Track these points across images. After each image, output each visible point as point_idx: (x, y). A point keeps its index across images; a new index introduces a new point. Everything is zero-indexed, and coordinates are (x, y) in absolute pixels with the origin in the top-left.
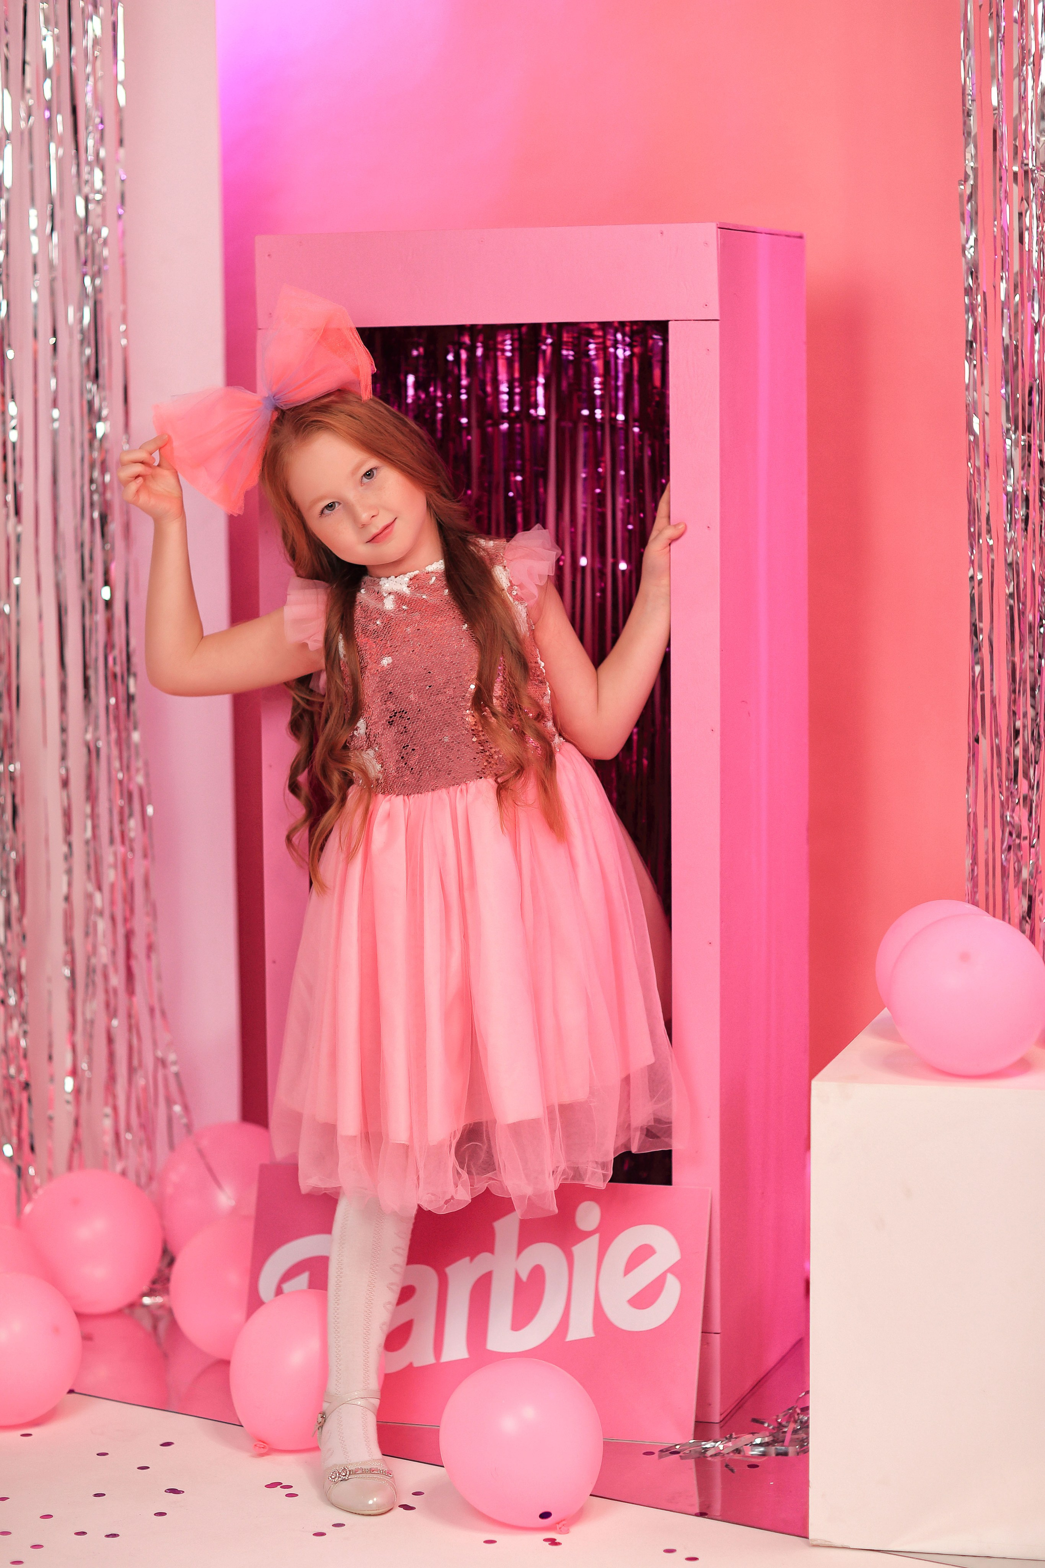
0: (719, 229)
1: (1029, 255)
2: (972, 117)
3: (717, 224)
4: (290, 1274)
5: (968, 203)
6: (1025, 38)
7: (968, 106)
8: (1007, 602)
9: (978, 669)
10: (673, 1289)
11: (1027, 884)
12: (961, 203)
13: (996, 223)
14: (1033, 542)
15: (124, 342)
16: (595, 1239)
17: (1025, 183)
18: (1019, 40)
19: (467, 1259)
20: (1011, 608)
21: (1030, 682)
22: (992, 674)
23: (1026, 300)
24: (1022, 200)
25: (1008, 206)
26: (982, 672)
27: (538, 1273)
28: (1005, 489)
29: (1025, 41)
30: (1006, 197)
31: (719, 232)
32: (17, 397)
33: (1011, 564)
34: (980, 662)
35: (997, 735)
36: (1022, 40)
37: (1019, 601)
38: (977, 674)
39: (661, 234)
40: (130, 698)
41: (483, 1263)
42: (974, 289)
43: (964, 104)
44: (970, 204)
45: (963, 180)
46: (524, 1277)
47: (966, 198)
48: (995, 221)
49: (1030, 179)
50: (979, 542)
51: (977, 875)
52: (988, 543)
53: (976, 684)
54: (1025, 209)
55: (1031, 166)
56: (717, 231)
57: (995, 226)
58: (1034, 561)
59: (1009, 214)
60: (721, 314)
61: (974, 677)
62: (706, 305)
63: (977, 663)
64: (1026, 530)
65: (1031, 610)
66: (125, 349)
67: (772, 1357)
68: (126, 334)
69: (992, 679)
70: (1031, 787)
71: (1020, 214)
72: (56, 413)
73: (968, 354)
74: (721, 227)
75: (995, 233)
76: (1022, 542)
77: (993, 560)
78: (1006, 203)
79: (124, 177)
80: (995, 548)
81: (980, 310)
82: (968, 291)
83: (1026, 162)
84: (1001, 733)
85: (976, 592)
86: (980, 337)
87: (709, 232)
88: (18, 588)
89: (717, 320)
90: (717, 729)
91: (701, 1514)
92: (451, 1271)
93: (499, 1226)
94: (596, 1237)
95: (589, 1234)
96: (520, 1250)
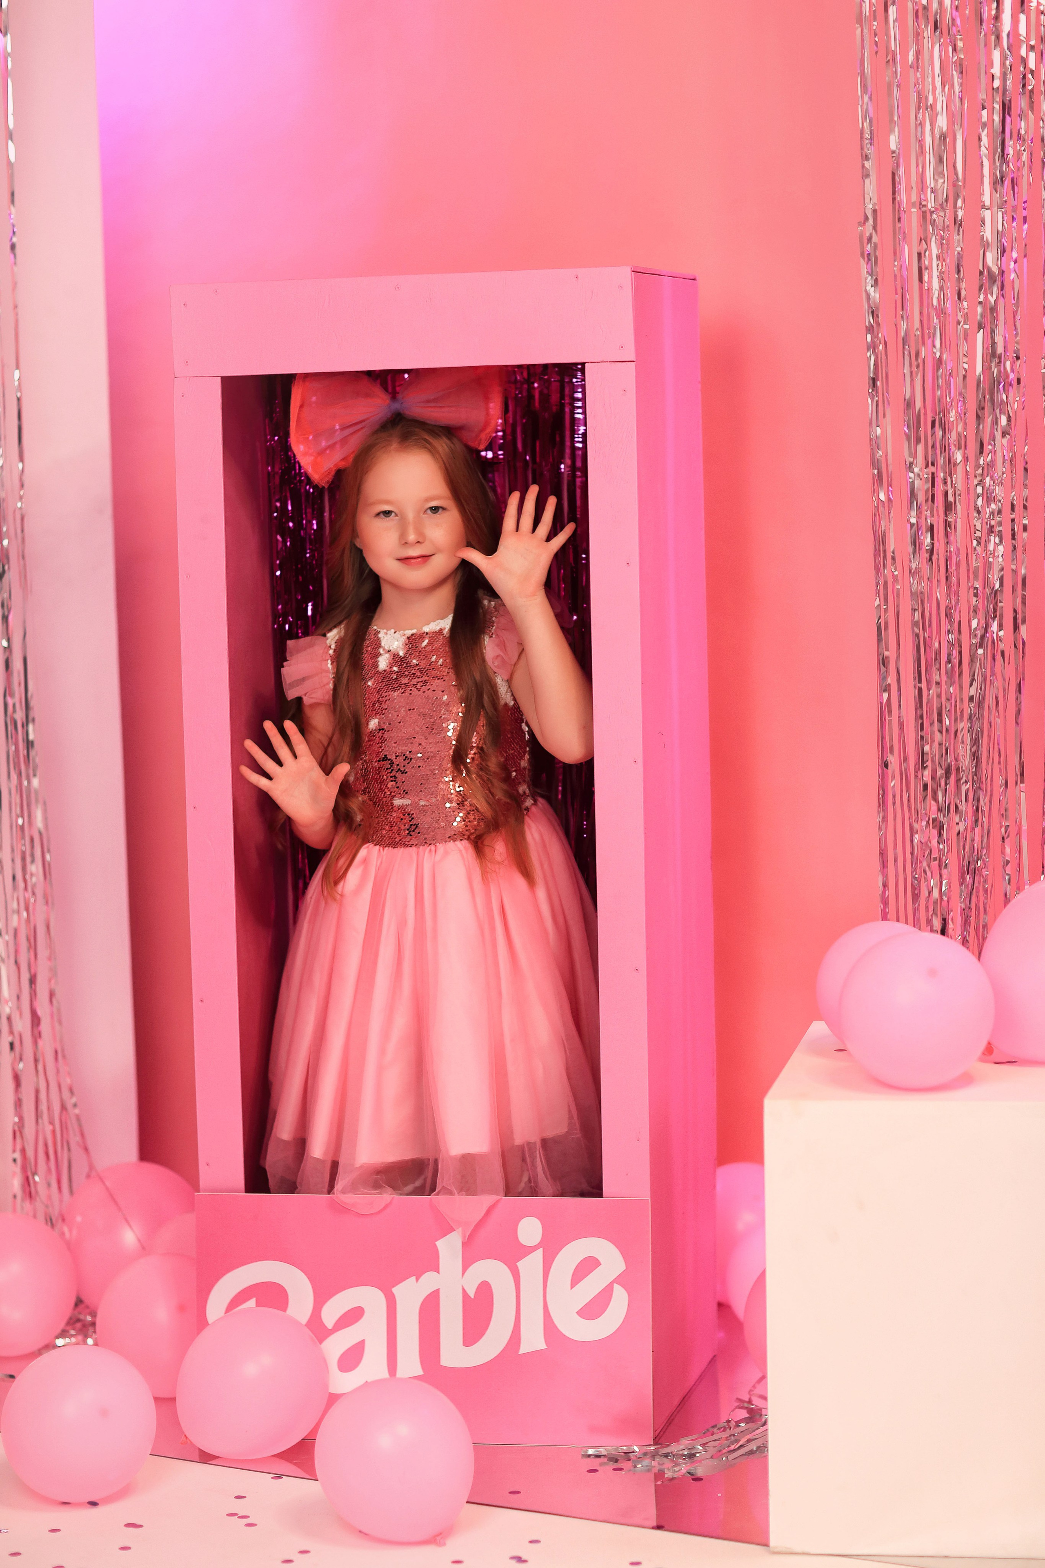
0: (633, 273)
1: (928, 293)
2: (871, 160)
3: (631, 268)
4: (237, 1300)
5: (868, 244)
6: (921, 83)
7: (866, 150)
8: (913, 630)
9: (885, 696)
10: (620, 1299)
11: (937, 903)
12: (861, 242)
13: (896, 263)
14: (938, 572)
16: (539, 1254)
17: (923, 224)
18: (915, 85)
19: (414, 1278)
20: (918, 635)
21: (937, 706)
22: (899, 701)
23: (926, 337)
24: (921, 240)
25: (906, 246)
26: (889, 699)
27: (485, 1289)
28: (908, 521)
29: (921, 86)
30: (904, 238)
31: (633, 275)
33: (916, 593)
34: (887, 689)
35: (905, 760)
36: (918, 86)
37: (924, 629)
38: (885, 701)
39: (576, 279)
40: (29, 744)
41: (429, 1282)
42: (875, 326)
43: (862, 149)
44: (869, 245)
45: (863, 222)
46: (471, 1293)
47: (865, 241)
48: (895, 261)
49: (928, 221)
50: (884, 572)
51: (888, 896)
52: (893, 573)
53: (884, 711)
54: (924, 249)
55: (930, 207)
56: (631, 275)
57: (895, 266)
58: (938, 590)
59: (908, 254)
60: (636, 355)
61: (881, 703)
62: (622, 347)
63: (885, 691)
64: (930, 559)
65: (936, 638)
67: (696, 1371)
69: (900, 706)
70: (940, 810)
71: (919, 255)
73: (870, 391)
74: (635, 270)
75: (896, 272)
76: (926, 570)
77: (898, 590)
78: (904, 243)
80: (900, 579)
81: (881, 347)
82: (870, 329)
83: (924, 203)
84: (908, 758)
85: (882, 621)
86: (881, 375)
87: (623, 275)
89: (634, 361)
90: (640, 760)
91: (659, 1527)
92: (398, 1291)
93: (441, 1244)
94: (540, 1252)
95: (532, 1249)
96: (465, 1269)
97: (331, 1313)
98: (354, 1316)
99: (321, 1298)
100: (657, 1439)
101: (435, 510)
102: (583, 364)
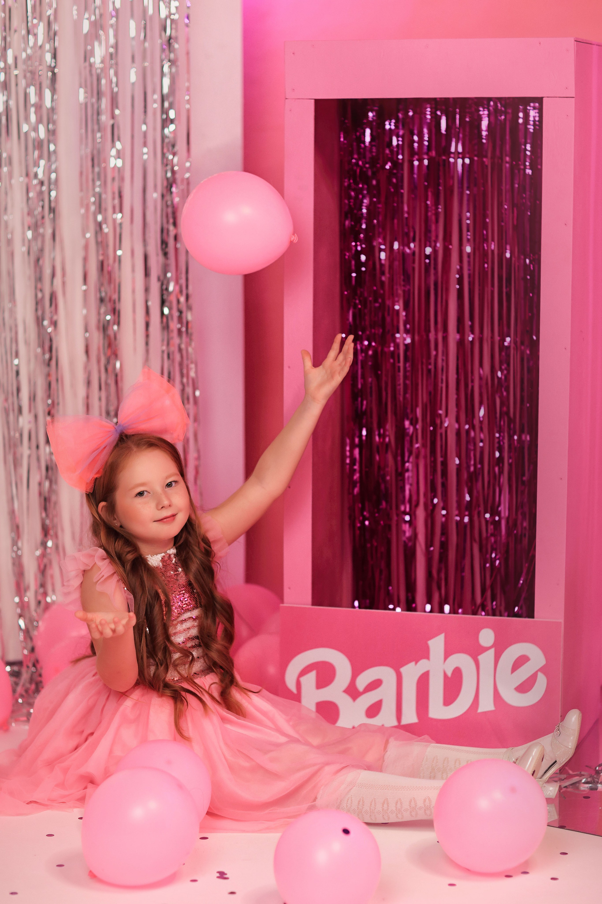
3: (574, 39)
4: (304, 672)
10: (542, 681)
15: (187, 106)
16: (492, 652)
19: (413, 663)
27: (458, 672)
31: (575, 43)
32: (122, 139)
39: (539, 44)
40: (188, 323)
41: (423, 666)
46: (449, 674)
56: (574, 43)
60: (576, 94)
62: (567, 88)
66: (188, 111)
67: (586, 728)
68: (188, 102)
72: (145, 150)
74: (576, 40)
79: (189, 4)
87: (570, 43)
88: (120, 257)
89: (574, 97)
90: (569, 347)
91: (562, 827)
92: (403, 670)
93: (432, 643)
94: (492, 651)
95: (487, 649)
96: (446, 658)
97: (362, 682)
98: (376, 684)
99: (356, 673)
100: (562, 771)
101: (169, 485)
102: (540, 100)
